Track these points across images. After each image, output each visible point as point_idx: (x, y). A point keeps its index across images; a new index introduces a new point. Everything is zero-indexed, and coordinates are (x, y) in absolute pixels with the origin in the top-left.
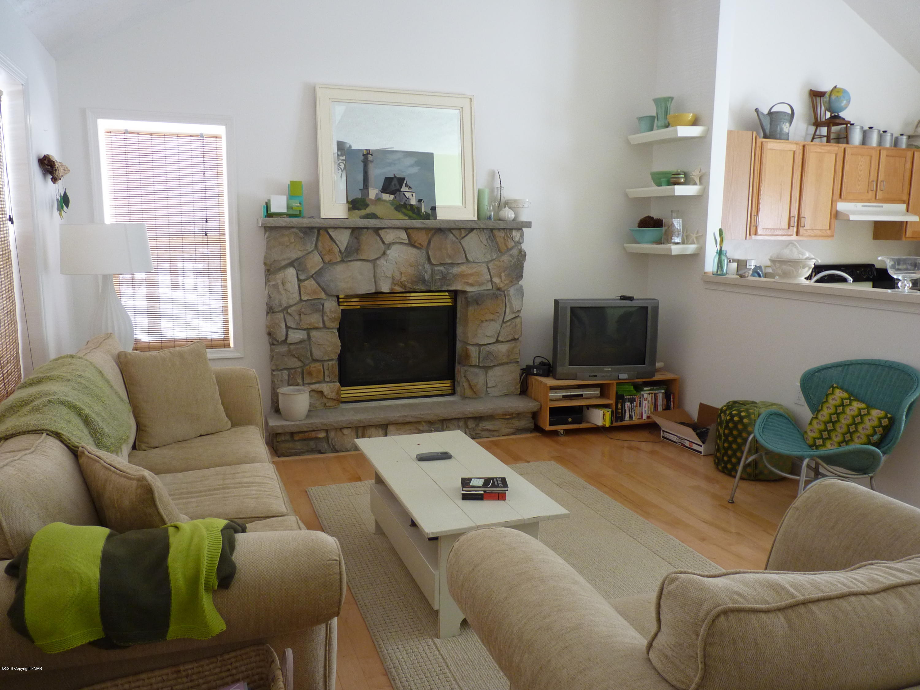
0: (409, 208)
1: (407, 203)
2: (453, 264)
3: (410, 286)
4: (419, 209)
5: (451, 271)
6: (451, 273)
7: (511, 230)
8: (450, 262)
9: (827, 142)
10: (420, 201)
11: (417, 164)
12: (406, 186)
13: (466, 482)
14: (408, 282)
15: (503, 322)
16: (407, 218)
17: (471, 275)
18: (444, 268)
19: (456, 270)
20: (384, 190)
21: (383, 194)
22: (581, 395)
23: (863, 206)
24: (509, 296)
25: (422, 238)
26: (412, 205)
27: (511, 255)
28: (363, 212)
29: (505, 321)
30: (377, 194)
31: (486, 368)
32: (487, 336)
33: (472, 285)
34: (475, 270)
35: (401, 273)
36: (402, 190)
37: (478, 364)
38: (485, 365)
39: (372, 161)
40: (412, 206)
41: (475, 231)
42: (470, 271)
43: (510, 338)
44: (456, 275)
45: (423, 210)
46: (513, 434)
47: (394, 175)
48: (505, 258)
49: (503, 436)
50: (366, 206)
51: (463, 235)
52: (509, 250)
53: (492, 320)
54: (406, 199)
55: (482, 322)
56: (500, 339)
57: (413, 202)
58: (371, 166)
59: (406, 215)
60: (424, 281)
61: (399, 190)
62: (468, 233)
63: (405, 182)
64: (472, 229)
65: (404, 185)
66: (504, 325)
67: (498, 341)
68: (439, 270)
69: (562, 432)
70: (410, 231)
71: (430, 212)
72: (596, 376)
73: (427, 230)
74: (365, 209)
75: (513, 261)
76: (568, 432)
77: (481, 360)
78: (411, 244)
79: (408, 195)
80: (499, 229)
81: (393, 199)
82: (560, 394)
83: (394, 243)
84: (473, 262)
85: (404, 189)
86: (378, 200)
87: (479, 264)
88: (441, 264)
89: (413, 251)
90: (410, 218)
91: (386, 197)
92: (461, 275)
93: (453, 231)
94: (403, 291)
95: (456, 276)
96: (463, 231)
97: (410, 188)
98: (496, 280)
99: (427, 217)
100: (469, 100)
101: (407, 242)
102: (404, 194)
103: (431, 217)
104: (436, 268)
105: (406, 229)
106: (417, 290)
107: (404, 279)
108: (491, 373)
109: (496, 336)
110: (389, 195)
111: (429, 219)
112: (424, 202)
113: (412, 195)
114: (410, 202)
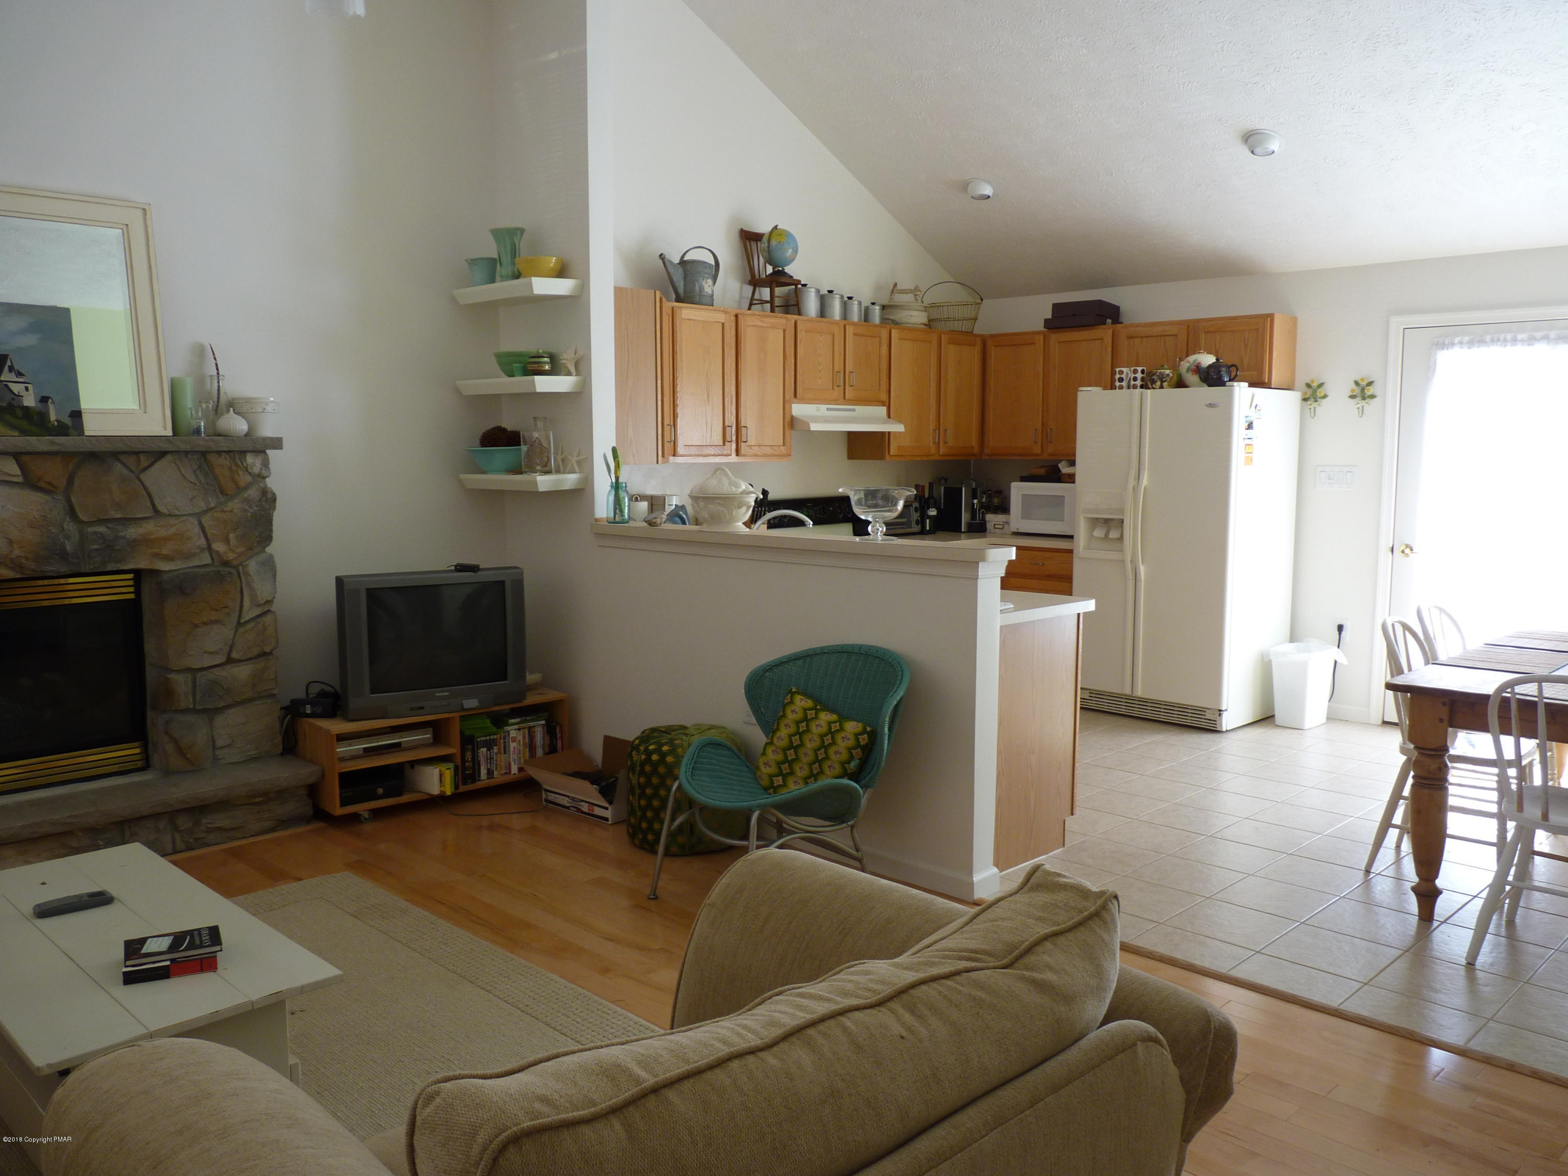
0: (19, 413)
1: (15, 403)
2: (126, 521)
3: (32, 567)
4: (43, 415)
5: (122, 534)
6: (123, 537)
7: (243, 453)
8: (119, 516)
9: (771, 312)
10: (44, 400)
11: (34, 328)
12: (10, 371)
13: (133, 948)
14: (27, 559)
15: (239, 624)
16: (17, 434)
17: (166, 539)
18: (108, 528)
19: (132, 532)
22: (399, 744)
23: (828, 409)
24: (247, 574)
25: (54, 472)
26: (27, 407)
27: (247, 500)
29: (242, 621)
31: (211, 713)
32: (206, 652)
33: (169, 558)
34: (173, 530)
35: (11, 542)
37: (192, 706)
38: (208, 706)
40: (27, 409)
41: (169, 457)
42: (162, 533)
43: (255, 651)
44: (134, 540)
45: (53, 417)
46: (272, 830)
48: (235, 506)
49: (253, 836)
51: (145, 464)
52: (240, 490)
53: (217, 622)
54: (12, 396)
55: (196, 626)
56: (234, 655)
57: (29, 401)
59: (13, 427)
60: (63, 556)
62: (155, 461)
63: (9, 363)
64: (163, 454)
65: (6, 368)
66: (241, 630)
67: (230, 661)
68: (96, 533)
69: (366, 815)
70: (25, 458)
71: (68, 421)
72: (422, 708)
73: (65, 455)
75: (251, 511)
76: (377, 814)
77: (198, 699)
78: (30, 482)
79: (16, 388)
80: (219, 453)
82: (359, 746)
84: (170, 515)
87: (182, 519)
88: (101, 522)
89: (36, 498)
90: (24, 433)
92: (146, 541)
93: (122, 457)
94: (18, 576)
95: (134, 544)
96: (142, 457)
97: (20, 374)
98: (219, 547)
99: (61, 430)
100: (140, 212)
101: (20, 479)
102: (6, 386)
103: (71, 431)
104: (90, 530)
105: (17, 456)
106: (50, 574)
107: (17, 552)
108: (219, 720)
109: (227, 649)
111: (67, 435)
112: (53, 402)
113: (27, 389)
114: (21, 401)
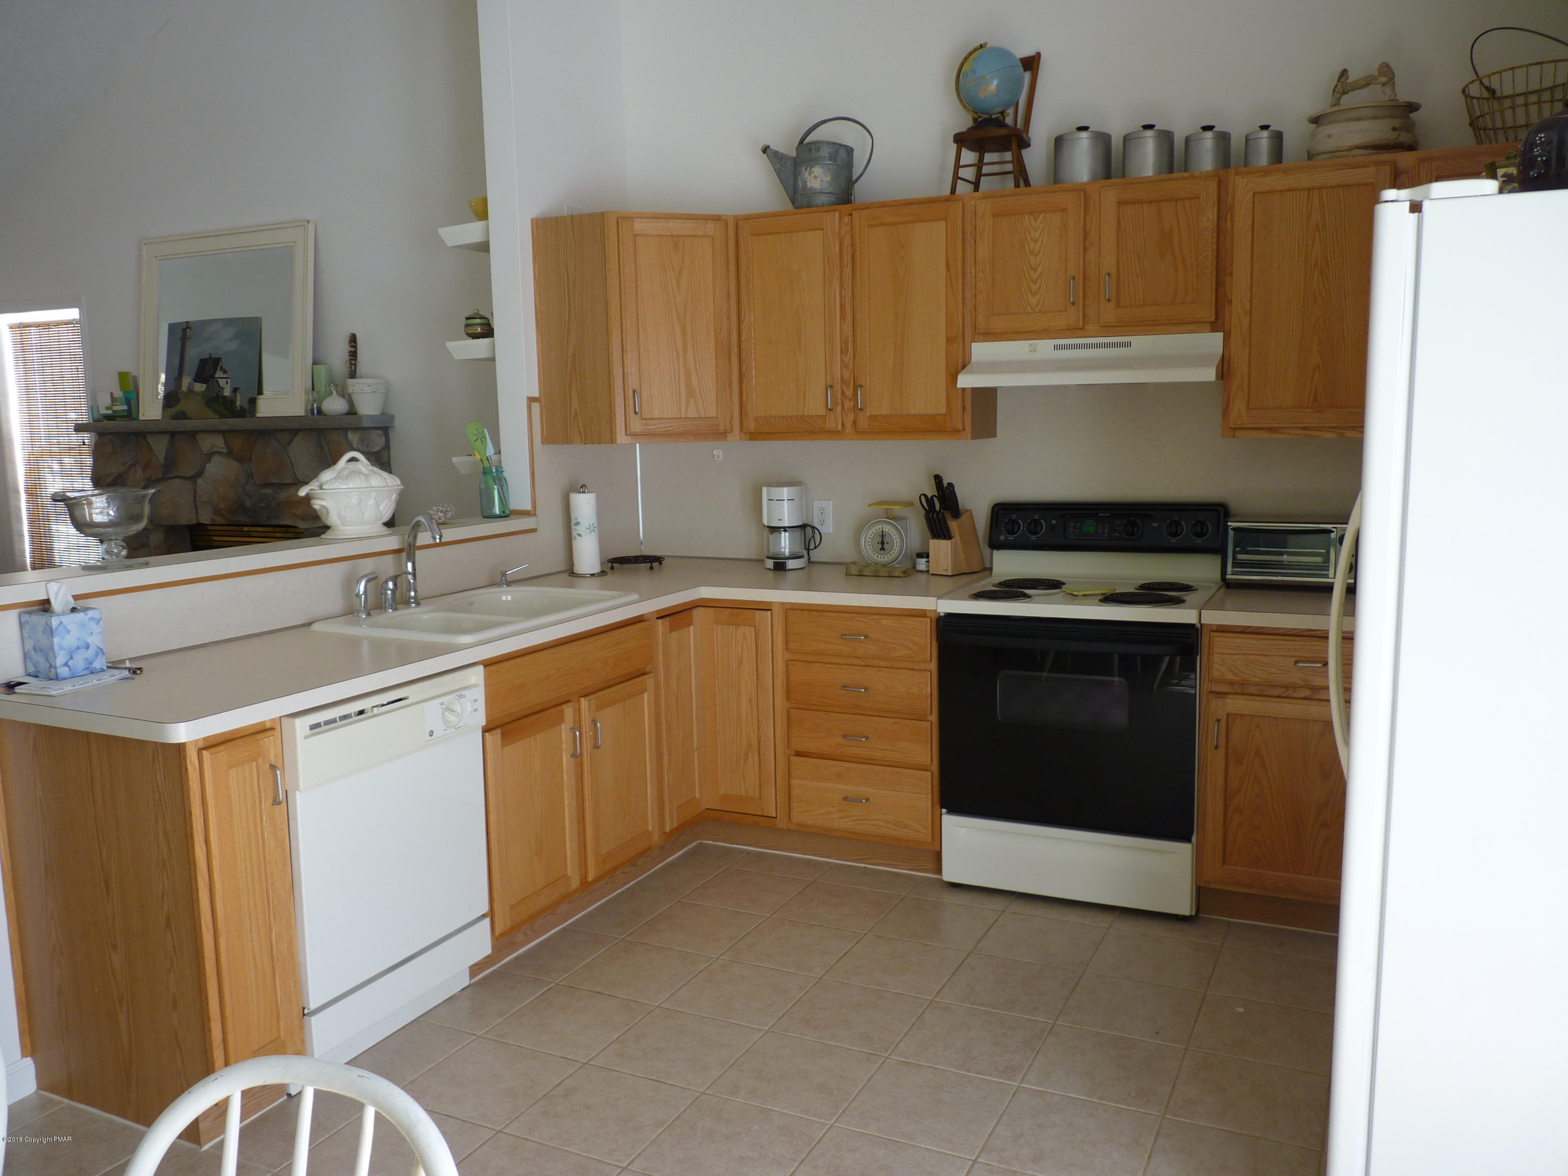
0: (221, 401)
1: (220, 394)
2: (281, 486)
3: (229, 517)
4: (233, 402)
5: (277, 496)
6: (276, 499)
7: (347, 429)
8: (276, 481)
10: (235, 390)
11: (237, 336)
12: (221, 370)
14: (225, 510)
16: (217, 417)
18: (273, 490)
19: (283, 495)
20: (198, 378)
21: (196, 383)
26: (225, 396)
28: (175, 410)
30: (190, 384)
33: (303, 518)
35: (219, 497)
36: (216, 376)
39: (189, 338)
40: (225, 398)
41: (300, 434)
45: (238, 404)
47: (210, 354)
50: (178, 401)
51: (287, 440)
54: (220, 389)
57: (227, 392)
58: (188, 344)
59: (216, 412)
60: (244, 510)
61: (213, 377)
62: (294, 437)
63: (221, 364)
64: (299, 431)
65: (219, 368)
68: (264, 494)
70: (226, 435)
71: (246, 406)
73: (248, 433)
74: (176, 406)
78: (230, 454)
79: (222, 382)
80: (331, 430)
81: (205, 390)
83: (214, 453)
85: (219, 374)
86: (190, 391)
88: (266, 485)
89: (234, 465)
90: (222, 416)
91: (200, 387)
92: (290, 503)
93: (276, 434)
94: (225, 523)
95: (281, 504)
96: (285, 434)
97: (225, 372)
99: (242, 414)
100: (302, 229)
101: (225, 451)
102: (217, 381)
103: (248, 414)
104: (263, 491)
105: (223, 432)
107: (222, 505)
110: (200, 384)
111: (244, 417)
112: (240, 392)
113: (227, 383)
114: (223, 392)
